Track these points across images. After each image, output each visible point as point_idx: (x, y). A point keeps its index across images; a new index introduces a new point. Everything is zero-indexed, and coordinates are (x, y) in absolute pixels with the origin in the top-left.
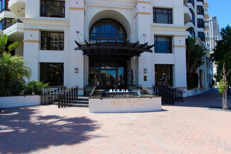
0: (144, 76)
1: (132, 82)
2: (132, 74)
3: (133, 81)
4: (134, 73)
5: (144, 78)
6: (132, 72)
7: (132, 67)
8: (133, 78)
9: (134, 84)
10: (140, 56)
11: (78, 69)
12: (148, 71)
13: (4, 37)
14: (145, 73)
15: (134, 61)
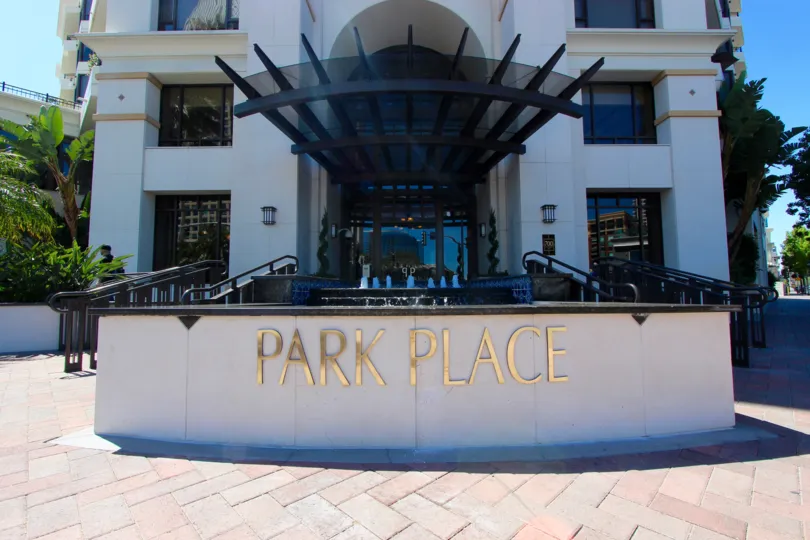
0: (545, 237)
1: (495, 262)
2: (494, 228)
3: (496, 255)
4: (501, 225)
5: (544, 243)
6: (492, 221)
7: (493, 204)
8: (495, 246)
9: (502, 267)
10: (523, 150)
11: (274, 209)
12: (558, 214)
13: (50, 115)
14: (545, 221)
15: (502, 182)
